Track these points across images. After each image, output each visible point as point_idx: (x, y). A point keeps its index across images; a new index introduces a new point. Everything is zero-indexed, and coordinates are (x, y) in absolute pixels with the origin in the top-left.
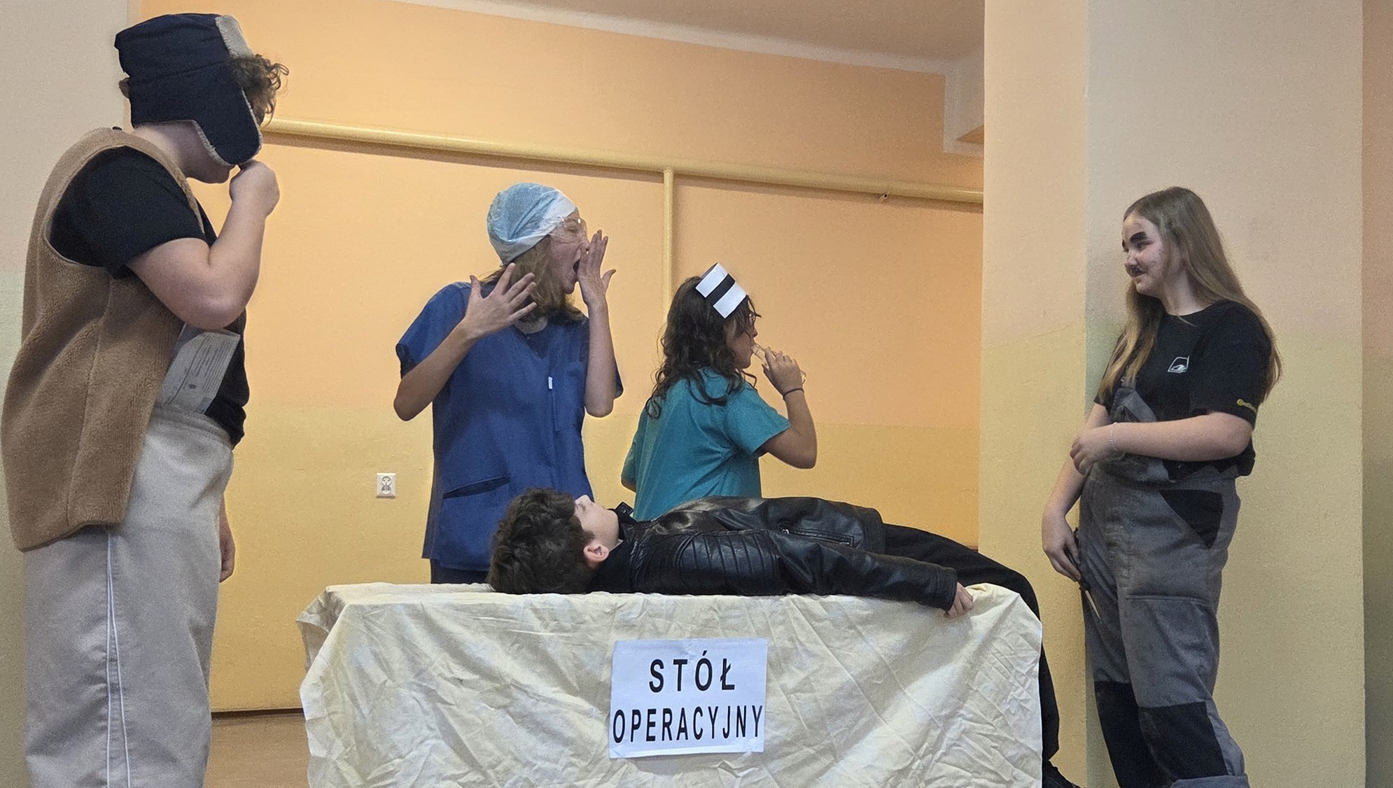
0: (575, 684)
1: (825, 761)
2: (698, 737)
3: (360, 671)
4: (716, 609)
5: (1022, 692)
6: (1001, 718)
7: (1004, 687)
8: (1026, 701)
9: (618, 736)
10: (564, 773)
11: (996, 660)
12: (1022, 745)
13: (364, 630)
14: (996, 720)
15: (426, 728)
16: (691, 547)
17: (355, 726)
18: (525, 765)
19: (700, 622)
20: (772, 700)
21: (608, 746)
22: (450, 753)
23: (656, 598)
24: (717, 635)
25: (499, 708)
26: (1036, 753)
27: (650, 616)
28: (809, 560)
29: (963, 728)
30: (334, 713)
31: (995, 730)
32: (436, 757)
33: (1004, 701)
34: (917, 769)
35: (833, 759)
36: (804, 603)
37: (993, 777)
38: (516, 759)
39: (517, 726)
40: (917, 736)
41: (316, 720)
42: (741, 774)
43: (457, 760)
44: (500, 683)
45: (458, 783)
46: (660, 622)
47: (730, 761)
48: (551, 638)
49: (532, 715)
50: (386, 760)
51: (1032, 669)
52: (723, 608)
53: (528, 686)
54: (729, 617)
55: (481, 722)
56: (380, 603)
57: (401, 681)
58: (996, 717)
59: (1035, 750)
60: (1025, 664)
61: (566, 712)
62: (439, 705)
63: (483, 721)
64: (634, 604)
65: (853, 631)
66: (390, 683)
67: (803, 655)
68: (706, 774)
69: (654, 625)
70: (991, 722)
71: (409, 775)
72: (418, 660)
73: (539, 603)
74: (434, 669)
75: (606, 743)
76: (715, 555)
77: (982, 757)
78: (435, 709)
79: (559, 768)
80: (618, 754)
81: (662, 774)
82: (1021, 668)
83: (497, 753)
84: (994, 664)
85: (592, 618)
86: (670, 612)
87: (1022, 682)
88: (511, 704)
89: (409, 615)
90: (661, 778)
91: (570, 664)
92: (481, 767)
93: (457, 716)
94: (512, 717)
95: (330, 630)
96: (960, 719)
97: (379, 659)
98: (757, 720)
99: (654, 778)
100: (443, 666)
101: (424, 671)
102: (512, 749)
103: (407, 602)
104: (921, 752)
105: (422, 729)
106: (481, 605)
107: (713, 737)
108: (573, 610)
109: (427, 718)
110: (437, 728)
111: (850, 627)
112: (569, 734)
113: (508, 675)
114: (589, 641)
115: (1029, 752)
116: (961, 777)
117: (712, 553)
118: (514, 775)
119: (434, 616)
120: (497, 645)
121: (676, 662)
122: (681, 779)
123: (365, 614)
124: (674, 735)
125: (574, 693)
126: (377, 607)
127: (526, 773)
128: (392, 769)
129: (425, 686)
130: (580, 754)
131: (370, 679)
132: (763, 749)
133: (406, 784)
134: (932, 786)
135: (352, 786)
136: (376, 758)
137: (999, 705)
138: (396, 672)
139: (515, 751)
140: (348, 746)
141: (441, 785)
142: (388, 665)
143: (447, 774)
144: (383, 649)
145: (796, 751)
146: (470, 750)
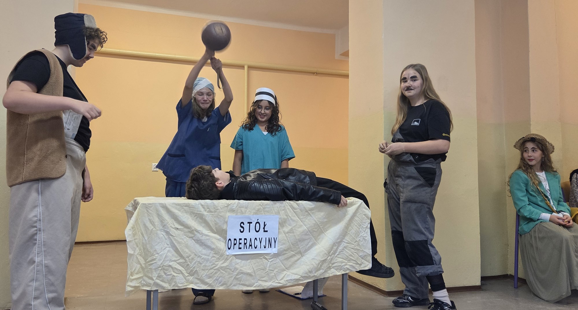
0: (215, 230)
1: (298, 256)
2: (256, 248)
3: (145, 225)
4: (262, 205)
5: (364, 234)
6: (357, 242)
7: (358, 232)
8: (366, 237)
9: (229, 247)
10: (211, 260)
11: (355, 223)
12: (364, 251)
13: (146, 211)
14: (356, 243)
15: (166, 243)
16: (253, 185)
17: (143, 243)
18: (198, 257)
19: (256, 209)
20: (280, 236)
21: (226, 251)
22: (174, 253)
23: (242, 202)
24: (262, 214)
25: (190, 237)
26: (369, 254)
27: (240, 207)
28: (292, 189)
29: (344, 246)
30: (136, 239)
31: (355, 247)
32: (169, 254)
33: (358, 237)
34: (329, 260)
35: (301, 256)
36: (291, 204)
37: (355, 262)
38: (195, 255)
39: (196, 244)
40: (329, 249)
41: (130, 241)
42: (270, 260)
43: (176, 255)
44: (190, 229)
45: (177, 263)
46: (243, 209)
47: (266, 256)
48: (207, 214)
49: (200, 240)
50: (153, 255)
51: (367, 226)
52: (264, 205)
53: (199, 230)
54: (266, 208)
56: (151, 202)
57: (158, 229)
58: (355, 242)
59: (369, 253)
60: (365, 224)
61: (212, 239)
62: (170, 236)
63: (185, 242)
64: (235, 203)
65: (307, 213)
66: (154, 229)
67: (291, 221)
68: (258, 260)
69: (241, 210)
70: (353, 243)
71: (161, 260)
72: (164, 221)
73: (203, 203)
74: (169, 225)
75: (225, 250)
76: (262, 187)
77: (351, 255)
78: (169, 238)
79: (210, 258)
80: (229, 253)
81: (243, 260)
82: (364, 226)
83: (190, 253)
84: (354, 224)
85: (221, 208)
86: (247, 206)
87: (364, 231)
88: (194, 236)
89: (161, 207)
90: (243, 262)
91: (213, 223)
92: (184, 257)
93: (176, 240)
94: (194, 240)
95: (135, 212)
96: (343, 243)
97: (151, 221)
98: (275, 242)
99: (241, 262)
100: (172, 224)
101: (166, 225)
102: (194, 252)
103: (161, 202)
104: (330, 254)
105: (165, 244)
106: (184, 203)
107: (261, 248)
108: (214, 205)
109: (166, 241)
110: (170, 244)
111: (307, 211)
112: (213, 246)
113: (193, 227)
114: (220, 216)
115: (367, 254)
116: (344, 262)
117: (261, 187)
118: (195, 260)
119: (169, 207)
120: (190, 217)
121: (248, 223)
122: (250, 262)
123: (147, 207)
124: (248, 247)
125: (215, 233)
126: (150, 204)
127: (199, 259)
128: (155, 258)
129: (166, 230)
130: (217, 253)
131: (148, 228)
132: (277, 253)
133: (159, 263)
134: (334, 265)
135: (142, 263)
136: (149, 254)
137: (357, 238)
138: (156, 226)
139: (195, 252)
140: (141, 250)
141: (171, 264)
142: (154, 223)
143: (173, 260)
144: (152, 218)
145: (288, 253)
146: (180, 251)
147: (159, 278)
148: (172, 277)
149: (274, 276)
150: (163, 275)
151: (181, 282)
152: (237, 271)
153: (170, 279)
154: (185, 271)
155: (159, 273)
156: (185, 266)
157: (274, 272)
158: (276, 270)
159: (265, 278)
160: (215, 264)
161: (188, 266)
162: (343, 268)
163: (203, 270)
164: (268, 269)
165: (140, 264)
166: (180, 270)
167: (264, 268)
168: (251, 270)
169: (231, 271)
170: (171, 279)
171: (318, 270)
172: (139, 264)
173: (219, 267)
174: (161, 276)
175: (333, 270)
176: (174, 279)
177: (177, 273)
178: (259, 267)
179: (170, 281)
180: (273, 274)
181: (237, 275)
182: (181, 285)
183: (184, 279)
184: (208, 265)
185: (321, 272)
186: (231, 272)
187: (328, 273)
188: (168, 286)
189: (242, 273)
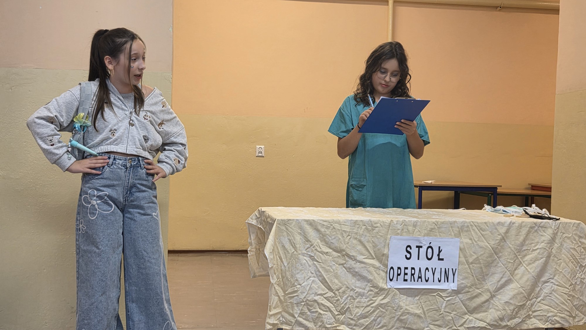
0: (373, 255)
2: (427, 281)
3: (283, 246)
4: (436, 223)
6: (572, 286)
7: (575, 271)
8: (584, 279)
9: (391, 278)
10: (368, 294)
11: (572, 258)
12: (581, 300)
13: (285, 229)
14: (570, 287)
15: (309, 272)
17: (281, 270)
18: (351, 290)
19: (428, 229)
20: (461, 267)
21: (387, 283)
22: (320, 284)
24: (437, 236)
25: (340, 265)
27: (406, 225)
29: (553, 289)
31: (569, 292)
32: (313, 285)
33: (574, 278)
34: (528, 305)
37: (568, 314)
38: (347, 287)
39: (347, 273)
40: (529, 289)
42: (447, 299)
43: (324, 287)
44: (340, 253)
45: (324, 297)
46: (411, 228)
47: (440, 292)
49: (353, 269)
50: (294, 286)
52: (439, 223)
53: (352, 256)
54: (441, 227)
55: (332, 270)
56: (292, 218)
57: (300, 252)
60: (584, 261)
61: (369, 268)
62: (315, 262)
65: (500, 237)
66: (295, 252)
67: (477, 247)
68: (430, 298)
69: (408, 229)
70: (568, 287)
71: (304, 293)
75: (386, 281)
77: (563, 303)
78: (314, 265)
79: (366, 292)
80: (390, 286)
82: (582, 263)
83: (339, 284)
84: (570, 260)
85: (381, 225)
86: (415, 224)
88: (345, 263)
90: (410, 298)
91: (371, 245)
92: (333, 290)
93: (323, 268)
94: (344, 267)
96: (552, 284)
97: (291, 242)
98: (454, 275)
99: (406, 298)
100: (317, 246)
101: (310, 247)
107: (434, 282)
108: (372, 221)
109: (310, 268)
110: (314, 273)
111: (500, 234)
112: (370, 277)
113: (344, 250)
114: (379, 236)
116: (551, 312)
118: (347, 294)
120: (340, 237)
121: (417, 247)
122: (419, 300)
123: (285, 223)
124: (416, 279)
125: (373, 259)
126: (290, 220)
127: (352, 293)
128: (296, 290)
129: (310, 255)
130: (375, 287)
131: (288, 251)
132: (456, 289)
133: (302, 297)
134: (535, 314)
135: (280, 296)
136: (290, 284)
137: (572, 280)
138: (298, 248)
139: (347, 284)
140: (279, 278)
141: (316, 298)
142: (295, 245)
143: (319, 293)
144: (293, 238)
145: (473, 291)
146: (328, 282)
147: (302, 315)
148: (318, 314)
149: (451, 320)
150: (307, 312)
151: (329, 321)
152: (402, 311)
153: (315, 317)
154: (334, 309)
155: (302, 310)
156: (335, 302)
157: (452, 315)
158: (454, 313)
159: (439, 321)
160: (372, 300)
161: (339, 302)
162: (550, 320)
163: (357, 307)
164: (443, 310)
165: (279, 296)
166: (328, 307)
167: (437, 309)
168: (420, 310)
169: (393, 309)
170: (317, 317)
171: (512, 318)
172: (277, 296)
173: (378, 305)
174: (304, 312)
175: (534, 320)
176: (320, 317)
177: (324, 311)
178: (430, 307)
179: (316, 319)
180: (451, 318)
181: (401, 316)
182: (330, 326)
183: (333, 318)
184: (364, 301)
185: (517, 321)
186: (394, 311)
187: (527, 324)
188: (314, 326)
189: (408, 313)
